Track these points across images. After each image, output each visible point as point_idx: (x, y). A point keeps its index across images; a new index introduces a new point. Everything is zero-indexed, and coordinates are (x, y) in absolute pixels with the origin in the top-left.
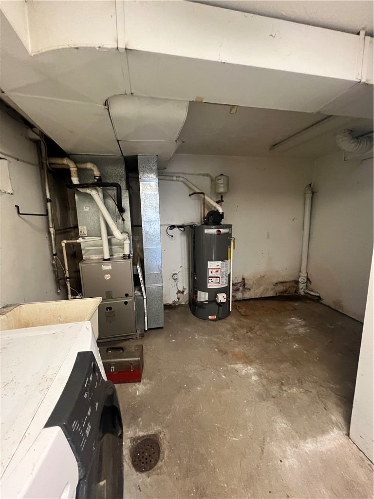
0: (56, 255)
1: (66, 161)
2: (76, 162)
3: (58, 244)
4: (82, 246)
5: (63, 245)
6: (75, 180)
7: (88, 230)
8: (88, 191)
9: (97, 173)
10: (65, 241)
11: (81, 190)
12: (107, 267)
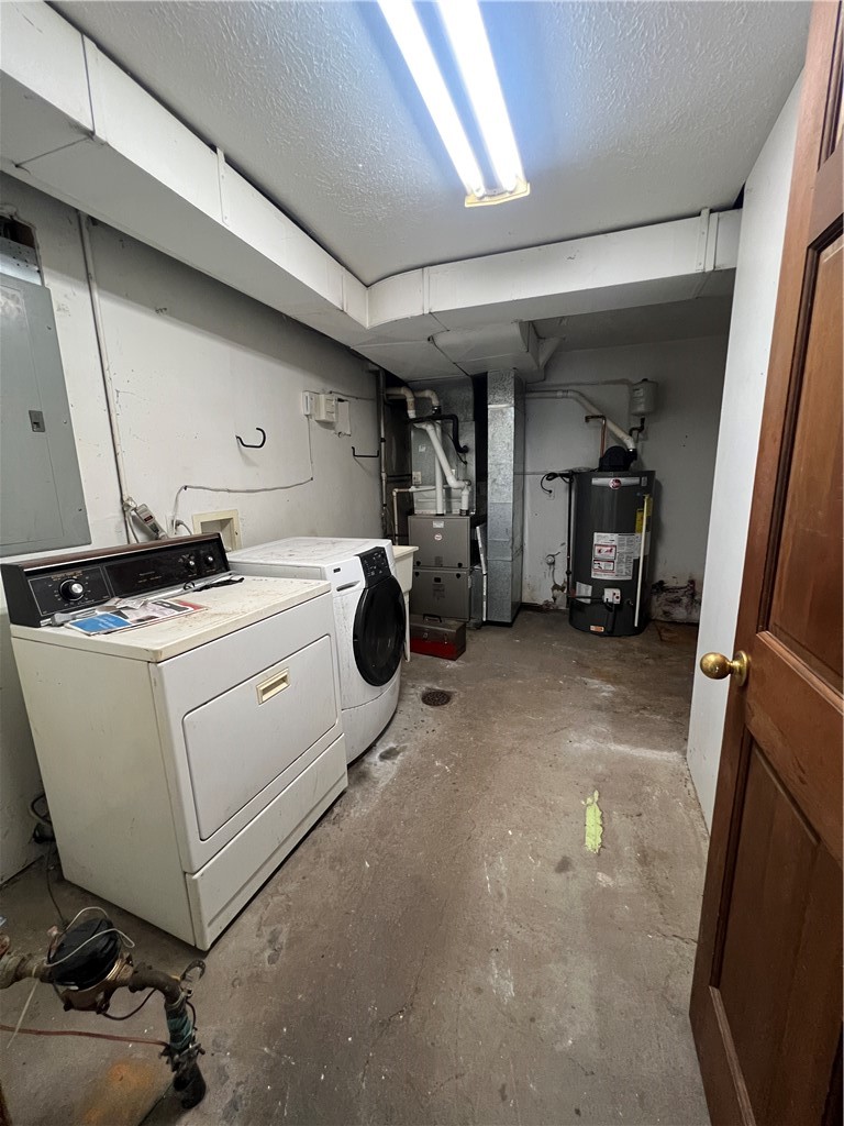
0: (387, 506)
1: (403, 391)
2: (413, 390)
3: (389, 494)
4: (415, 497)
5: (394, 494)
6: (412, 414)
7: (422, 477)
8: (423, 426)
9: (435, 402)
10: (397, 490)
11: (417, 425)
12: (439, 525)
